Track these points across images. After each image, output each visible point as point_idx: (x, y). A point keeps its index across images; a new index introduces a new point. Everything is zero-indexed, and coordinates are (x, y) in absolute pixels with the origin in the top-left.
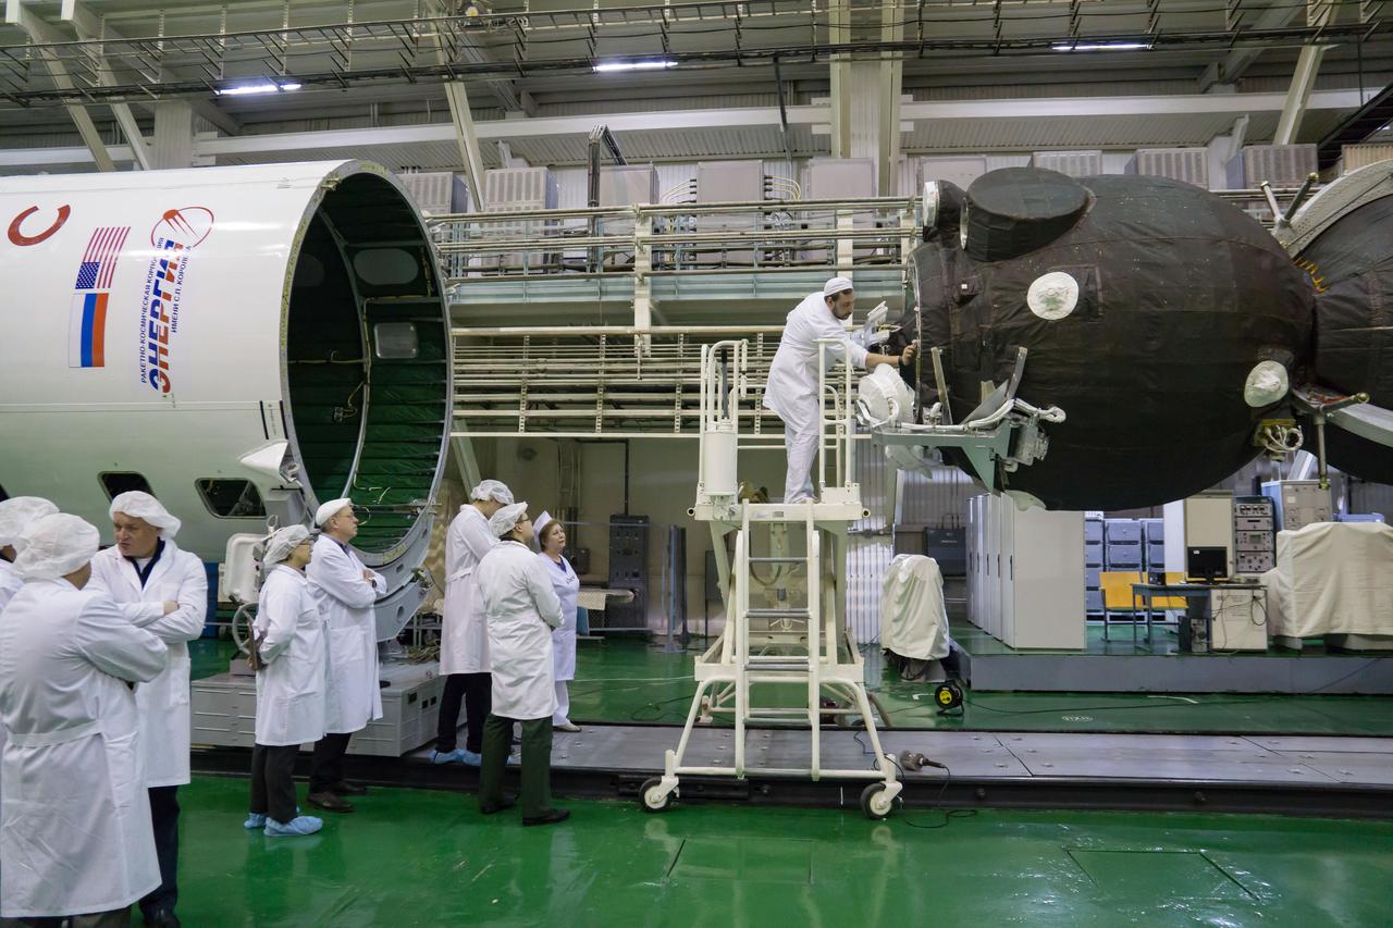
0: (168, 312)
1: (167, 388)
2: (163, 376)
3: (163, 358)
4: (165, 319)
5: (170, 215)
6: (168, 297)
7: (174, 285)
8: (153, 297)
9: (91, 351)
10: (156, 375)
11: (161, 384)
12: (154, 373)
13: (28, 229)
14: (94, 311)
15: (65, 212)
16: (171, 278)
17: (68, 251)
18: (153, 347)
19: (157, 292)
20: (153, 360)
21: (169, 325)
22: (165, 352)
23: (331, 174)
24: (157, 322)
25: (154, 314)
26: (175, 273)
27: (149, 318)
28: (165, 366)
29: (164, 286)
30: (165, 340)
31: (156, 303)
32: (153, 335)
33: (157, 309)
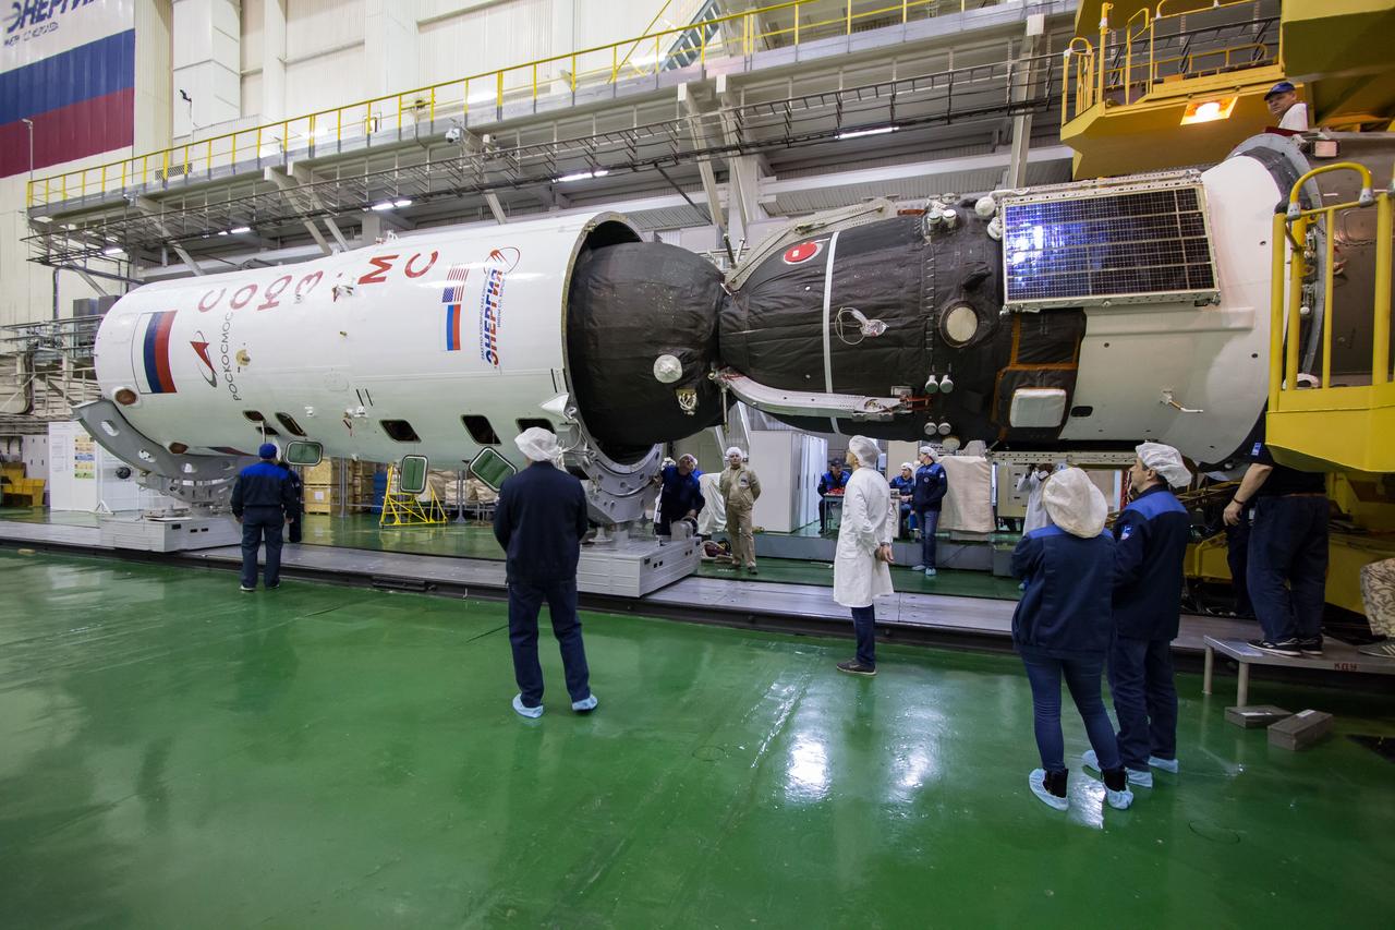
0: (495, 315)
1: (496, 363)
2: (494, 355)
3: (493, 343)
4: (493, 319)
5: (494, 253)
6: (494, 305)
7: (498, 297)
8: (486, 306)
9: (453, 343)
10: (490, 355)
11: (493, 359)
12: (488, 353)
13: (415, 268)
14: (453, 313)
15: (435, 256)
16: (496, 293)
17: (437, 283)
18: (487, 336)
19: (488, 302)
20: (487, 345)
21: (496, 323)
22: (494, 340)
23: (590, 221)
24: (489, 321)
25: (487, 316)
26: (498, 290)
27: (484, 319)
28: (495, 348)
29: (493, 298)
30: (494, 332)
31: (488, 309)
32: (487, 330)
33: (489, 313)
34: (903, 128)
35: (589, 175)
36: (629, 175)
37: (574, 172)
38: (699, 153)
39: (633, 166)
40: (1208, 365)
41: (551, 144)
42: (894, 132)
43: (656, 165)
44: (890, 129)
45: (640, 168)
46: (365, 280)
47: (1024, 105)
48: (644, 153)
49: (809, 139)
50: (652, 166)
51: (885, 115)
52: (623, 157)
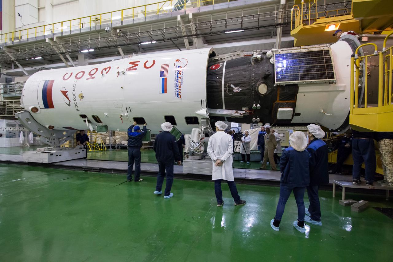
0: (180, 81)
1: (180, 97)
2: (180, 95)
3: (180, 91)
4: (180, 83)
5: (177, 61)
6: (180, 78)
7: (181, 75)
8: (177, 78)
9: (164, 91)
10: (178, 95)
11: (179, 96)
12: (178, 94)
13: (147, 65)
14: (164, 81)
15: (154, 62)
16: (180, 74)
17: (157, 69)
18: (177, 89)
19: (178, 77)
20: (177, 92)
21: (181, 84)
22: (180, 90)
23: (210, 50)
24: (178, 83)
25: (177, 82)
26: (181, 73)
27: (176, 83)
28: (180, 93)
29: (179, 75)
30: (180, 87)
31: (177, 79)
32: (177, 86)
33: (178, 81)
34: (245, 30)
35: (150, 43)
36: (163, 43)
37: (146, 42)
38: (184, 36)
39: (164, 40)
40: (333, 101)
41: (139, 33)
42: (242, 31)
43: (171, 40)
44: (241, 31)
45: (166, 41)
46: (130, 69)
47: (280, 24)
48: (167, 36)
49: (217, 33)
50: (170, 40)
51: (240, 26)
52: (161, 37)
